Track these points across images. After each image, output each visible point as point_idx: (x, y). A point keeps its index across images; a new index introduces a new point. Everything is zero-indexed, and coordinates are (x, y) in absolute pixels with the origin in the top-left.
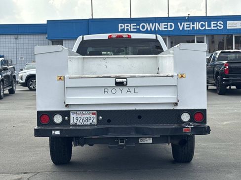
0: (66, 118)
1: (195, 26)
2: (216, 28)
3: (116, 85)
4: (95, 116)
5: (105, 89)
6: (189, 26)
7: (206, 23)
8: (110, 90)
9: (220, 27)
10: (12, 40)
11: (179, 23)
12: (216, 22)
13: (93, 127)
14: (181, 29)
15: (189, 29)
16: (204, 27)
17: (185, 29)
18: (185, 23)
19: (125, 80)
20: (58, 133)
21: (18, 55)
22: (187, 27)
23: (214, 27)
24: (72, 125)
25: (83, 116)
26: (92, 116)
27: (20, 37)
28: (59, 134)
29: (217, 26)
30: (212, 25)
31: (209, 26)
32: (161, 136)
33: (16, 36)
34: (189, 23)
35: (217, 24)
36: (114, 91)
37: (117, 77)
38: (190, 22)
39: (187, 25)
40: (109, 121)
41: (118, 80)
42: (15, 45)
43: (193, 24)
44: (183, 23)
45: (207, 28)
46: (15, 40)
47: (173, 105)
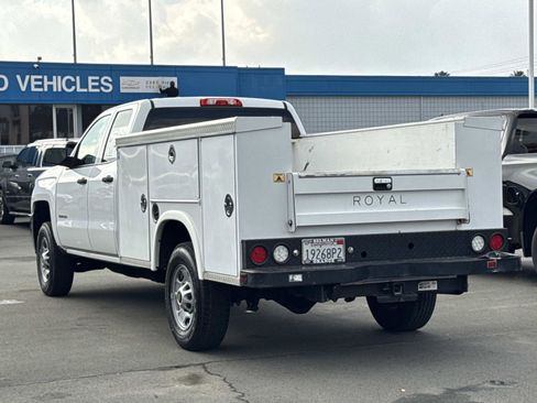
0: (296, 252)
1: (54, 83)
2: (98, 90)
3: (375, 189)
4: (342, 247)
5: (356, 196)
6: (40, 83)
7: (78, 78)
8: (363, 197)
9: (107, 88)
11: (18, 77)
12: (97, 78)
13: (339, 267)
14: (23, 89)
15: (41, 90)
16: (73, 88)
17: (33, 89)
18: (33, 77)
19: (388, 180)
20: (298, 278)
22: (36, 86)
23: (94, 87)
24: (306, 265)
25: (323, 247)
26: (337, 247)
28: (300, 280)
29: (101, 85)
30: (90, 84)
31: (84, 84)
32: (459, 276)
34: (40, 77)
35: (99, 81)
36: (369, 201)
37: (376, 176)
38: (43, 75)
39: (36, 80)
40: (364, 255)
41: (377, 181)
43: (50, 79)
44: (27, 77)
45: (79, 90)
47: (454, 223)
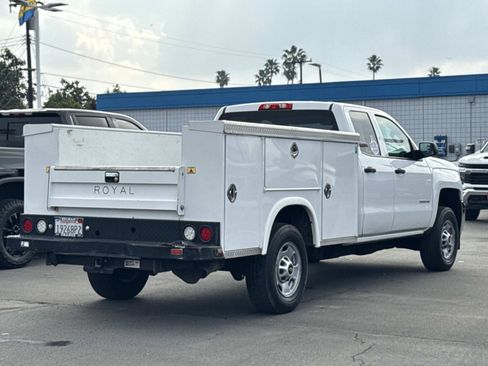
0: (50, 225)
3: (106, 181)
4: (81, 225)
5: (96, 186)
8: (101, 188)
10: (463, 105)
13: (78, 240)
19: (116, 175)
21: (473, 135)
24: (56, 236)
25: (68, 224)
26: (78, 225)
27: (479, 99)
28: (27, 246)
33: (472, 98)
36: (106, 190)
37: (108, 171)
40: (98, 233)
41: (109, 175)
42: (468, 115)
46: (468, 106)
